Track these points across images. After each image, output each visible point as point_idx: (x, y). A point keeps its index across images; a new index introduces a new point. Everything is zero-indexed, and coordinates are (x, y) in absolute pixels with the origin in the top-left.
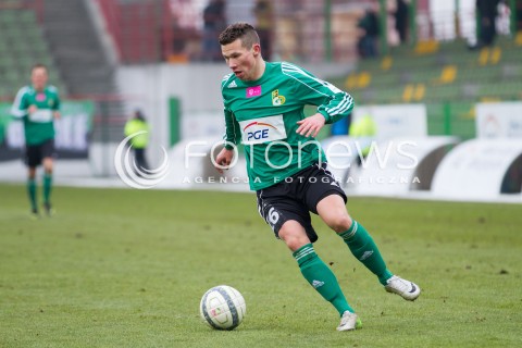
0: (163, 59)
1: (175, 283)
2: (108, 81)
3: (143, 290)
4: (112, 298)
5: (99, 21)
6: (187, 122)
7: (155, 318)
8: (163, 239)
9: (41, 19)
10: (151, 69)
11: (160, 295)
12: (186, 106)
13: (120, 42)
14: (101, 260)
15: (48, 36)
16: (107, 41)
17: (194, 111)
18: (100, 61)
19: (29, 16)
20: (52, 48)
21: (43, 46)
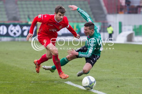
0: (118, 13)
1: (121, 65)
2: (105, 18)
3: (113, 67)
4: (106, 69)
5: (103, 4)
6: (123, 27)
7: (116, 74)
8: (118, 55)
9: (89, 3)
10: (115, 15)
11: (117, 68)
12: (123, 24)
13: (108, 9)
14: (103, 60)
15: (91, 7)
16: (105, 8)
17: (125, 25)
18: (103, 13)
19: (86, 2)
20: (92, 10)
21: (89, 10)
